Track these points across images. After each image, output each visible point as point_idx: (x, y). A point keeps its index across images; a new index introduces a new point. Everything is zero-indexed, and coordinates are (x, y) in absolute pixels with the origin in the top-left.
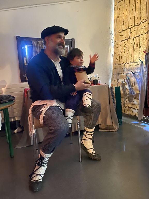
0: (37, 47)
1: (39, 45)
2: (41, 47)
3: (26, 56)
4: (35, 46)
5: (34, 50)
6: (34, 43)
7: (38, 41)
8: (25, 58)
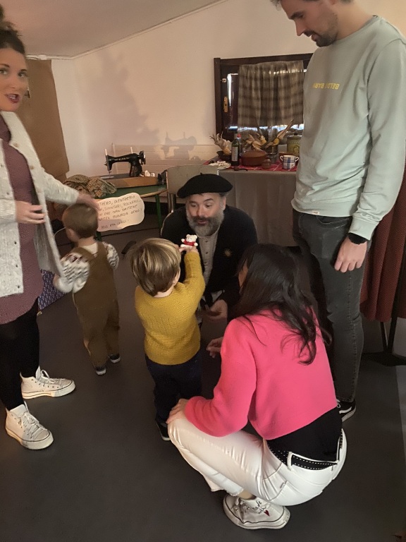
0: (247, 77)
1: (251, 74)
2: (253, 77)
3: (227, 96)
4: (243, 77)
5: (241, 82)
6: (243, 68)
7: (250, 65)
8: (225, 99)
